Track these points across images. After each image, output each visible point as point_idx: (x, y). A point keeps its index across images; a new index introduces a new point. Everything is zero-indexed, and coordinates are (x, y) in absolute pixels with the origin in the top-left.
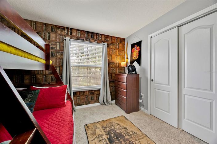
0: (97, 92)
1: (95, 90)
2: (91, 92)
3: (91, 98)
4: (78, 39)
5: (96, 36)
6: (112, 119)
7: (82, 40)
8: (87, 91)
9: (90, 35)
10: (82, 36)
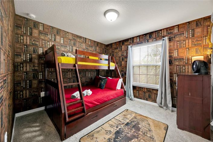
0: (155, 92)
1: (153, 89)
2: (148, 90)
3: (149, 96)
4: (138, 44)
5: (154, 34)
6: (150, 119)
7: (141, 43)
8: (145, 88)
9: (148, 36)
10: (141, 40)
